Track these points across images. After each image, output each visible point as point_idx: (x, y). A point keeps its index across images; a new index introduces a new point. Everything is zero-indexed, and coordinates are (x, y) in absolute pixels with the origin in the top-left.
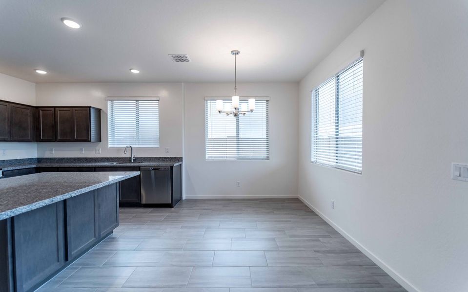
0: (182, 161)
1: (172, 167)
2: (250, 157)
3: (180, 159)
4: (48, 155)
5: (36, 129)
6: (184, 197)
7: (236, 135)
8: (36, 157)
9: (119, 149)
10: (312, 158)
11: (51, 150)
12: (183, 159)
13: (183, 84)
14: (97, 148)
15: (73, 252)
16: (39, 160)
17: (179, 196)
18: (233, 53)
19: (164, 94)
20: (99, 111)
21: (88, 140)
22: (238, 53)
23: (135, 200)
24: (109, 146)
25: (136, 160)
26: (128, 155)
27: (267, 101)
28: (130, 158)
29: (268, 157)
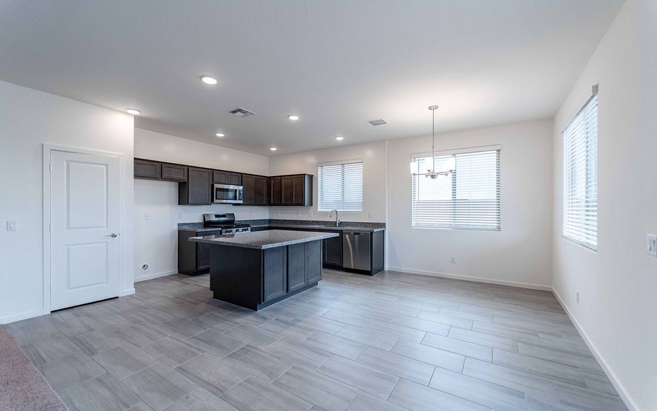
0: (385, 227)
1: (372, 233)
2: (471, 227)
3: (383, 225)
4: (275, 217)
5: (269, 195)
6: (387, 267)
7: (451, 199)
8: (268, 218)
9: (326, 213)
10: (564, 232)
11: (277, 213)
12: (386, 225)
13: (387, 141)
14: (310, 211)
15: (292, 288)
16: (270, 221)
17: (381, 266)
18: (430, 108)
19: (369, 153)
20: (311, 177)
21: (302, 204)
22: (437, 107)
23: (337, 263)
24: (319, 210)
25: (341, 224)
26: (333, 219)
27: (499, 151)
28: (336, 222)
29: (499, 228)
